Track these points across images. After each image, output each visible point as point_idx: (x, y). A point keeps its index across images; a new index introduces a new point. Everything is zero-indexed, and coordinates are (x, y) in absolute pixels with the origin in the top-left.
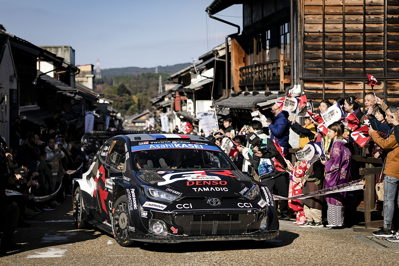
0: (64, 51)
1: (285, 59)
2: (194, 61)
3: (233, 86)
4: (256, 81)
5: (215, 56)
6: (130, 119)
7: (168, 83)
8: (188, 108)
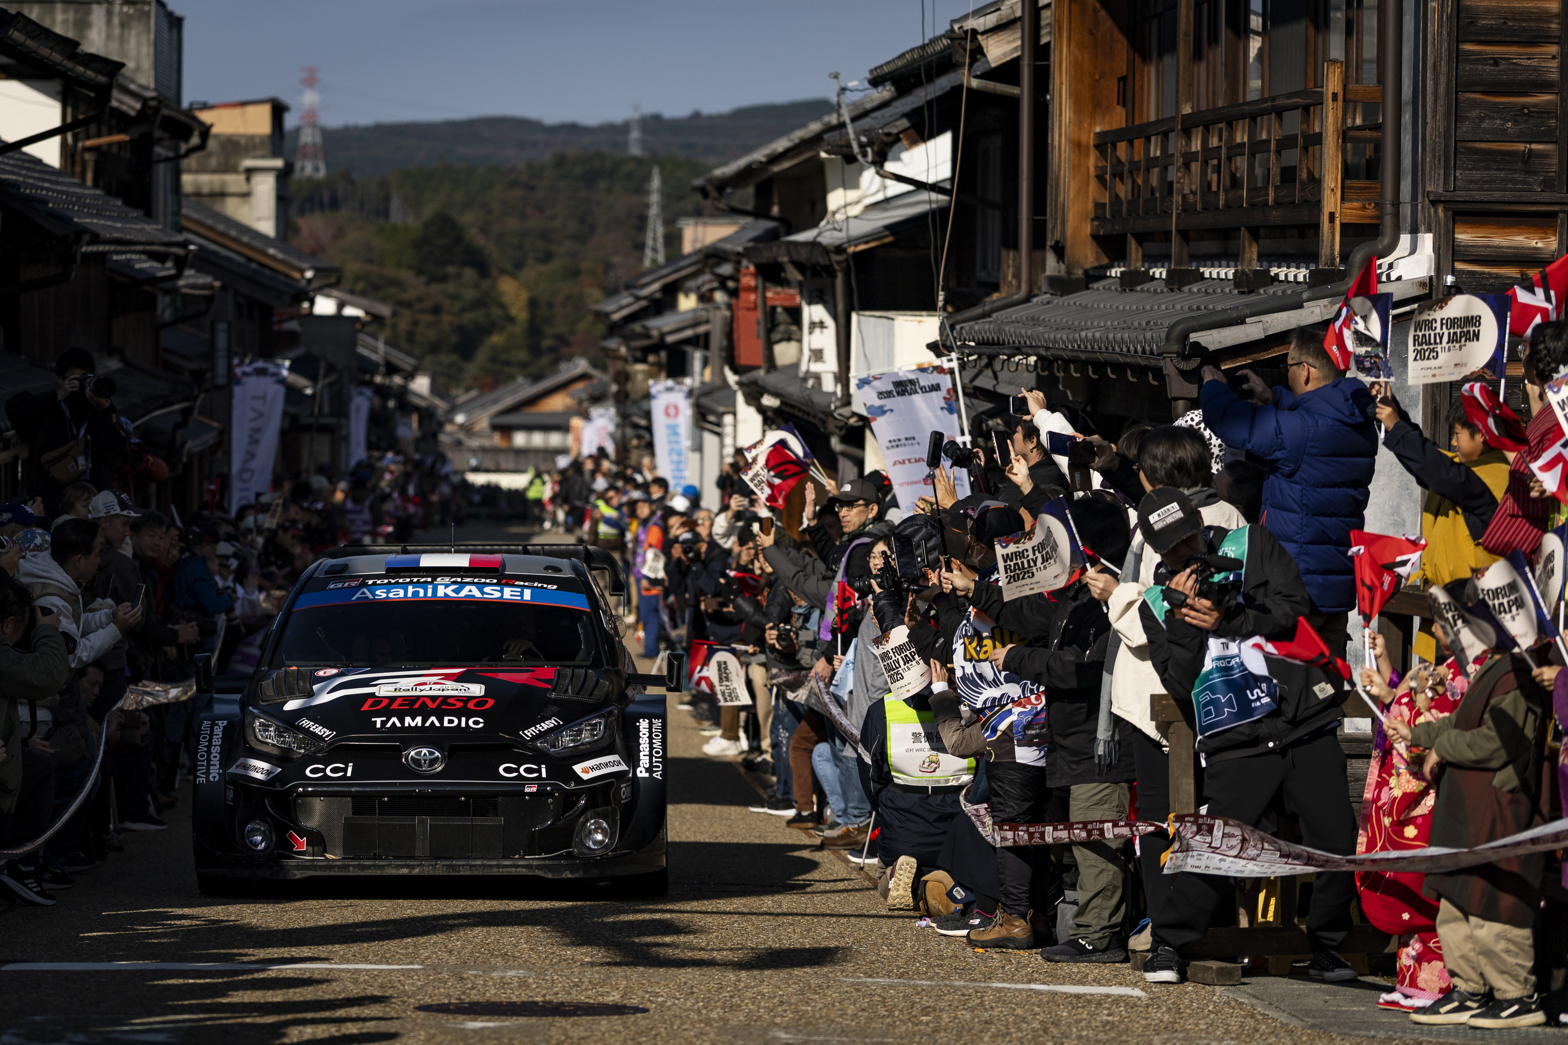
0: (123, 25)
1: (1352, 86)
2: (843, 90)
3: (1057, 235)
4: (1187, 208)
5: (961, 65)
6: (483, 407)
7: (698, 214)
8: (806, 354)
